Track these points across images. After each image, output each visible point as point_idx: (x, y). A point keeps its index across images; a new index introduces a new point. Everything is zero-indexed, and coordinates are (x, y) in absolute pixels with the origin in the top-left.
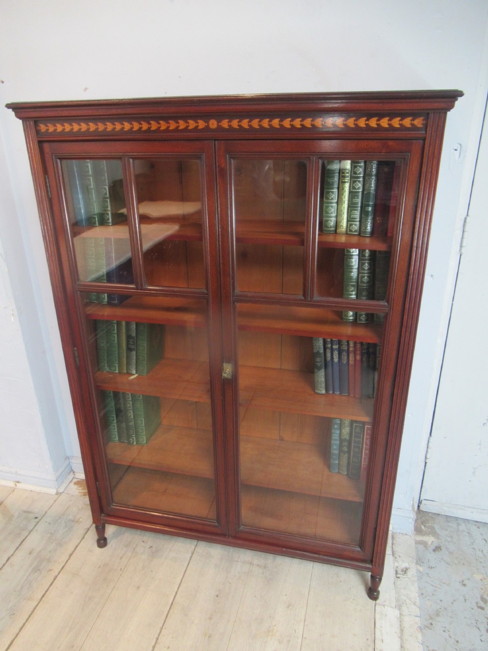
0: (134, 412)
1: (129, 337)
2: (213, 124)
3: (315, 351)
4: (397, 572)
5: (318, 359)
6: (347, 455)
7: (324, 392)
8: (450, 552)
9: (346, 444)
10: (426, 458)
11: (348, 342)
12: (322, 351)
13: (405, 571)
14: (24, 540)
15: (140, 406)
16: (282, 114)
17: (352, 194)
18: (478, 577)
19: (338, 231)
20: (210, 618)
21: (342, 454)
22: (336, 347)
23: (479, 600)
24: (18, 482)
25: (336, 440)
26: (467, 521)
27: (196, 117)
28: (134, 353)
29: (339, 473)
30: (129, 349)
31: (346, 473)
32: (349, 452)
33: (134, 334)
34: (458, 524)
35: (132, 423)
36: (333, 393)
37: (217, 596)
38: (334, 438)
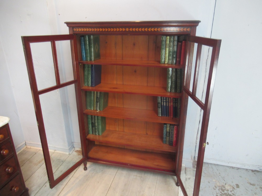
0: (97, 124)
1: (97, 98)
2: (127, 29)
3: (158, 102)
4: (186, 179)
5: (159, 105)
6: (169, 137)
7: (161, 115)
8: (205, 173)
9: (168, 133)
10: (196, 142)
11: (169, 99)
12: (160, 102)
13: (189, 179)
14: (59, 168)
15: (100, 121)
16: (148, 27)
17: (169, 52)
18: (214, 180)
19: (165, 63)
20: (123, 191)
21: (167, 137)
22: (165, 100)
23: (214, 187)
24: (55, 150)
25: (165, 132)
26: (211, 164)
27: (122, 27)
28: (99, 103)
29: (166, 143)
30: (97, 102)
31: (168, 144)
32: (169, 136)
33: (99, 97)
34: (208, 165)
35: (97, 128)
36: (164, 116)
37: (125, 185)
38: (164, 131)
